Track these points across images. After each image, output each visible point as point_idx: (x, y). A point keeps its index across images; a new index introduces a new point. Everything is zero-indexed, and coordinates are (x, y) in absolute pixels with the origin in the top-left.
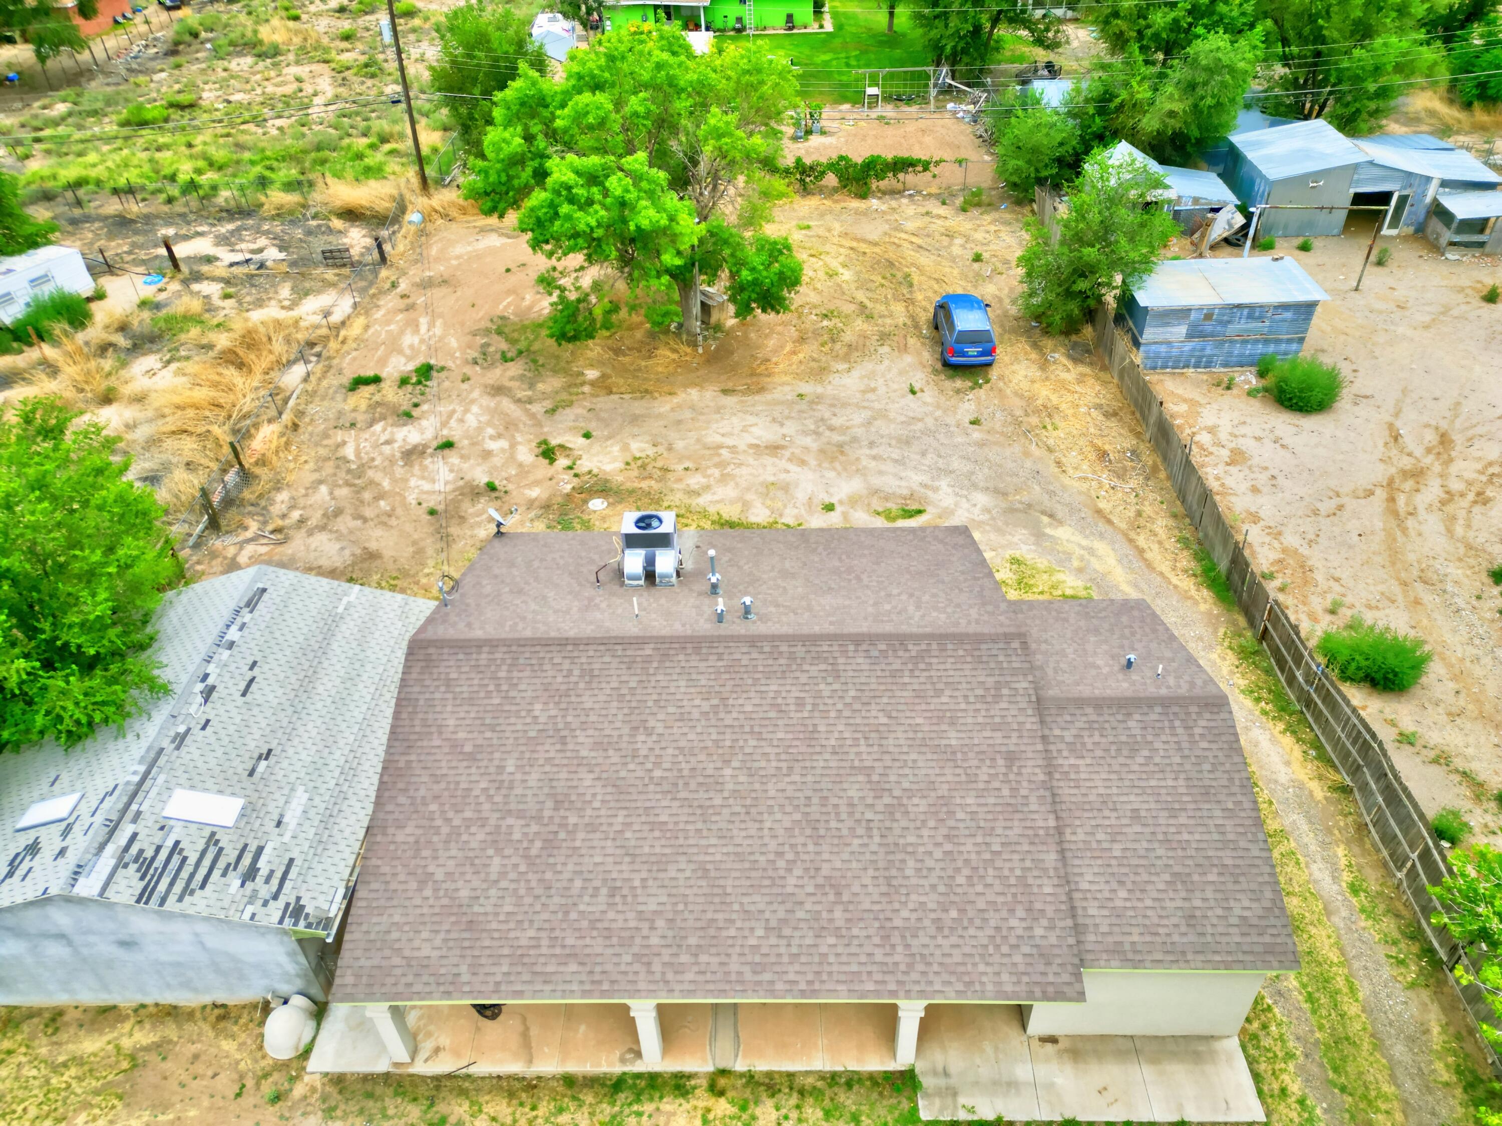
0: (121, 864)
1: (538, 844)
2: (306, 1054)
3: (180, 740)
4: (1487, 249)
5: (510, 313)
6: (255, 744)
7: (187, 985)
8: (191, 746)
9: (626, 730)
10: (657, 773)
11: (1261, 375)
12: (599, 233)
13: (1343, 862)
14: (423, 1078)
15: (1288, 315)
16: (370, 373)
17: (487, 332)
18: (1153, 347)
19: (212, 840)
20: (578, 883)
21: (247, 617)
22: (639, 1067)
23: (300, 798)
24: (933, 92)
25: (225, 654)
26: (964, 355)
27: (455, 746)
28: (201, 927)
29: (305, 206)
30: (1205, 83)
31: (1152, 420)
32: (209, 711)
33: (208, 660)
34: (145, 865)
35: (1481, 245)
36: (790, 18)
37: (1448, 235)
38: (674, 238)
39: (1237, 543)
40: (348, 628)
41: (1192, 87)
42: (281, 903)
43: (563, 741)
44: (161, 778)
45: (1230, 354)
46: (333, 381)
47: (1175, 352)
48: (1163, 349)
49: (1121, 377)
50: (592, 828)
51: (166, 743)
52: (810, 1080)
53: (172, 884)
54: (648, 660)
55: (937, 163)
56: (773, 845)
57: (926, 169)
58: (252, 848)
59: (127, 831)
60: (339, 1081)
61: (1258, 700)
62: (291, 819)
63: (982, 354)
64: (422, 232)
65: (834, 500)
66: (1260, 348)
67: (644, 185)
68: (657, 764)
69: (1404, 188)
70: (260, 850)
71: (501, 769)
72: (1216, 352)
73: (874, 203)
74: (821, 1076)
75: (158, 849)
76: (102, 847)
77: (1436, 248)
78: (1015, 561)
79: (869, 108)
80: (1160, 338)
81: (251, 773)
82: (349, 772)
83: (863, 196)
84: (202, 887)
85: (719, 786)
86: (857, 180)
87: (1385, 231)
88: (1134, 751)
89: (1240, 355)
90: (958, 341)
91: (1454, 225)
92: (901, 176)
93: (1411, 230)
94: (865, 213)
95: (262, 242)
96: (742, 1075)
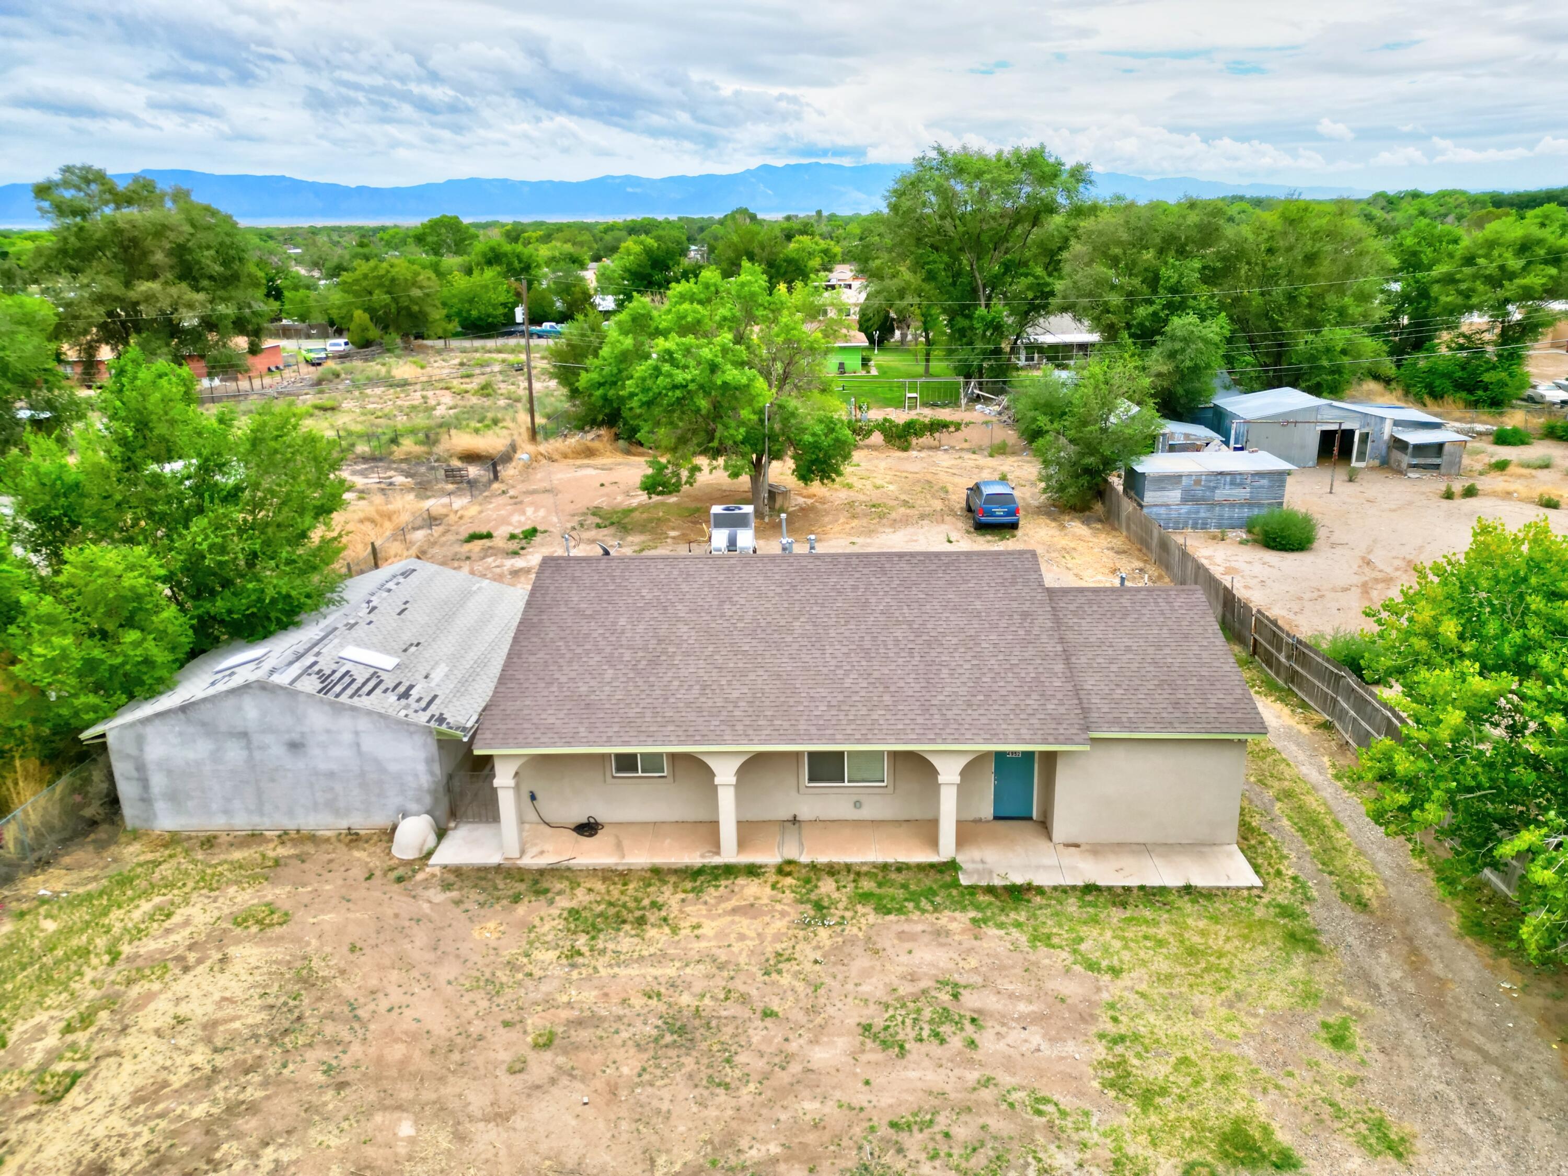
0: (306, 673)
1: (644, 662)
2: (429, 854)
3: (351, 626)
4: (1443, 470)
5: (604, 505)
6: (407, 638)
7: (332, 806)
8: (359, 630)
9: (715, 603)
10: (740, 625)
11: (1249, 531)
12: (692, 387)
13: (1328, 764)
14: (529, 871)
15: (1265, 482)
16: (484, 531)
17: (584, 514)
18: (1155, 509)
19: (376, 674)
20: (676, 683)
21: (401, 580)
22: (717, 860)
23: (443, 668)
24: (964, 402)
25: (385, 594)
26: (992, 514)
27: (578, 612)
28: (363, 724)
29: (430, 453)
30: (1183, 350)
31: (1155, 543)
32: (372, 617)
33: (373, 594)
34: (323, 678)
35: (1437, 467)
36: (841, 365)
37: (1406, 459)
38: (751, 401)
39: (1226, 588)
41: (1172, 355)
42: (428, 713)
43: (665, 608)
44: (336, 641)
45: (1221, 517)
46: (451, 537)
47: (1174, 514)
48: (1162, 511)
49: (1128, 528)
50: (687, 654)
51: (340, 626)
52: (865, 869)
53: (344, 689)
54: (731, 567)
55: (967, 425)
56: (834, 662)
57: (957, 429)
58: (406, 684)
59: (311, 659)
60: (458, 871)
62: (436, 678)
63: (1008, 514)
64: (527, 466)
66: (1246, 512)
67: (730, 356)
68: (741, 619)
69: (1362, 427)
70: (411, 687)
71: (614, 623)
72: (1208, 515)
73: (914, 453)
74: (875, 865)
75: (334, 672)
76: (291, 663)
77: (1400, 472)
79: (910, 408)
80: (1159, 501)
81: (405, 650)
83: (905, 449)
84: (369, 693)
85: (791, 631)
86: (900, 437)
87: (1354, 464)
88: (1125, 615)
89: (1231, 518)
90: (985, 503)
91: (1410, 450)
92: (937, 435)
93: (1377, 462)
94: (907, 459)
95: (391, 473)
96: (806, 866)
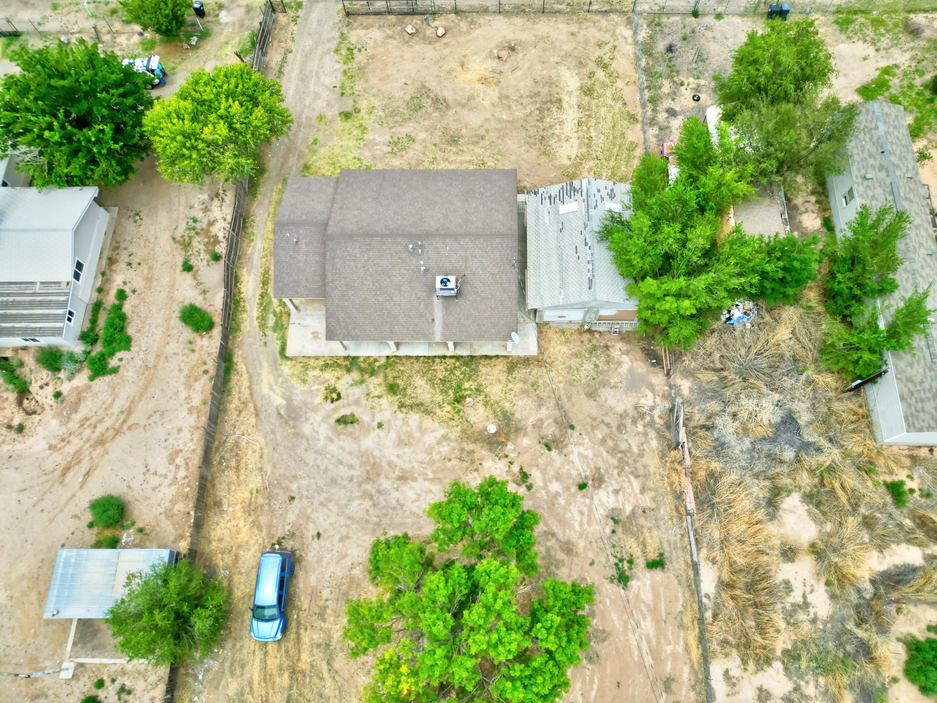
0: (581, 188)
3: (585, 226)
6: (566, 232)
8: (582, 224)
16: (657, 573)
19: (563, 202)
21: (589, 275)
23: (547, 221)
25: (588, 258)
32: (583, 238)
33: (592, 254)
34: (575, 190)
40: (557, 284)
42: (540, 193)
44: (584, 213)
51: (589, 223)
53: (567, 188)
58: (552, 204)
59: (584, 196)
61: (244, 307)
62: (547, 215)
65: (377, 430)
70: (550, 204)
75: (574, 195)
78: (304, 381)
81: (562, 223)
82: (537, 234)
84: (559, 190)
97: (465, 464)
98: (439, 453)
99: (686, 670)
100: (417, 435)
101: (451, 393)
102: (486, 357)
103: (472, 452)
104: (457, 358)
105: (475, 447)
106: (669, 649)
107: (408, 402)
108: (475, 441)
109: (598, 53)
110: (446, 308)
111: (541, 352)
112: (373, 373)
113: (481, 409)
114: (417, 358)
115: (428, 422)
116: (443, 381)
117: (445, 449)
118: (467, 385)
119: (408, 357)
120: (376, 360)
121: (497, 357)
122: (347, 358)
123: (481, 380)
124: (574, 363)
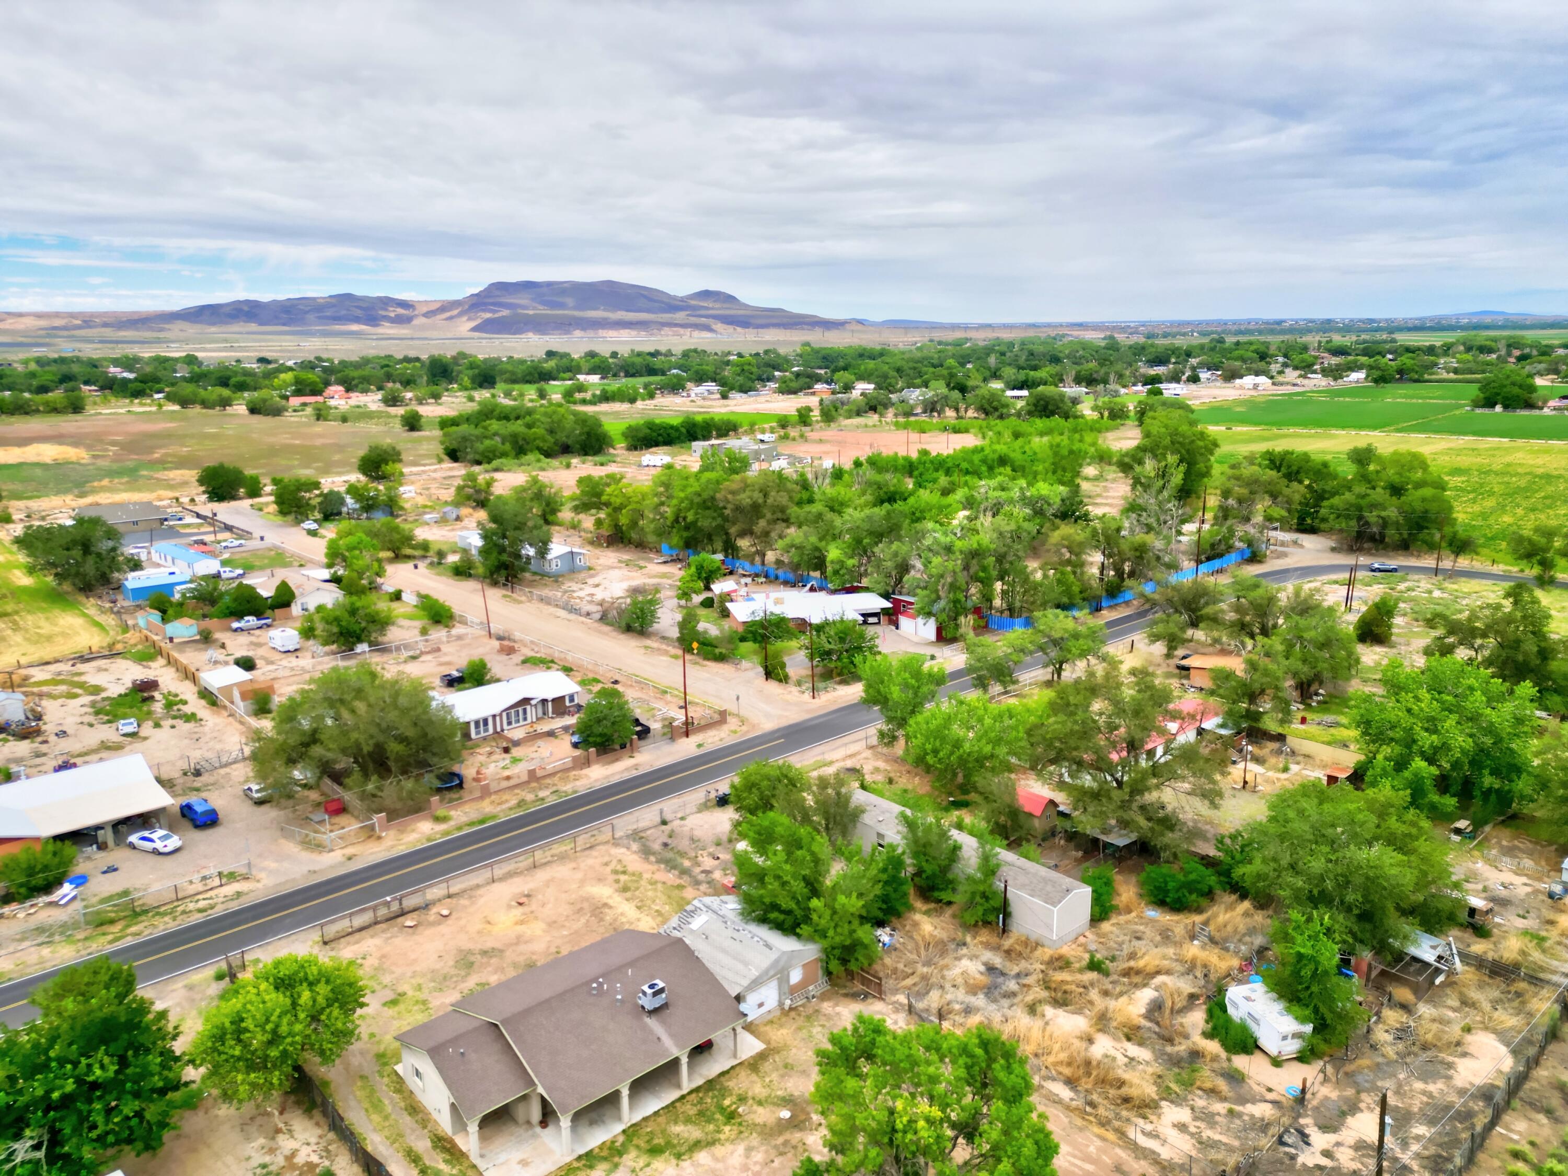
97: (790, 1155)
98: (756, 1163)
99: (1119, 1151)
100: (720, 1166)
101: (718, 1116)
102: (723, 1074)
103: (786, 1143)
104: (697, 1090)
105: (787, 1136)
106: (1092, 1149)
107: (683, 1149)
108: (780, 1133)
109: (609, 869)
110: (663, 1023)
111: (768, 1042)
112: (620, 1153)
113: (760, 1110)
114: (656, 1113)
115: (718, 1150)
116: (701, 1113)
117: (758, 1156)
118: (727, 1102)
119: (645, 1119)
120: (613, 1142)
121: (733, 1068)
122: (579, 1158)
123: (736, 1091)
124: (804, 1034)
